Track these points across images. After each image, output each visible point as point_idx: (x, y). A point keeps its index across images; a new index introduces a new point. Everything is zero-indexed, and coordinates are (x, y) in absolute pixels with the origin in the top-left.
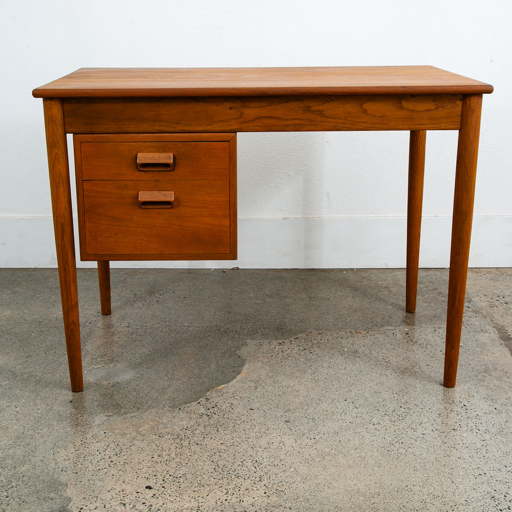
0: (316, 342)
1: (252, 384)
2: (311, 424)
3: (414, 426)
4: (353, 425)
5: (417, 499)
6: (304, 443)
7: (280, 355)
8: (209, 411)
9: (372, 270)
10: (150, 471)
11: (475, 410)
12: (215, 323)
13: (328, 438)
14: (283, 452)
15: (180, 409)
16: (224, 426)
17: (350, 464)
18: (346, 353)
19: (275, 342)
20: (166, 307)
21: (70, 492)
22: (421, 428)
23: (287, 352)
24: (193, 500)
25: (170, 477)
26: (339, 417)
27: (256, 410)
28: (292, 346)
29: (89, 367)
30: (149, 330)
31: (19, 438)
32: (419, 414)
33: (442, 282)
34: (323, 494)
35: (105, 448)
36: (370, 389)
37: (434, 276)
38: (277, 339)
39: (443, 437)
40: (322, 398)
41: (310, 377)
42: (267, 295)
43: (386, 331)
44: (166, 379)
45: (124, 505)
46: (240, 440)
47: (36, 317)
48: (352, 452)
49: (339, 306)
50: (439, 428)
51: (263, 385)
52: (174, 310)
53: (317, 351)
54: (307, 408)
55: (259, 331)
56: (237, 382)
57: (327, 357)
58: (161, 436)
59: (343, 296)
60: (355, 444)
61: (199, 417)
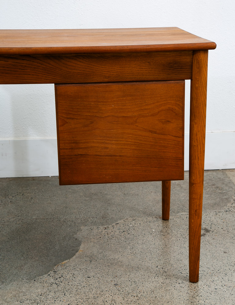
0: (131, 226)
1: (88, 259)
2: (134, 285)
3: (208, 283)
4: (164, 285)
6: (129, 300)
7: (106, 236)
8: (57, 280)
12: (56, 216)
13: (147, 295)
15: (35, 280)
16: (69, 291)
18: (154, 232)
19: (101, 227)
20: (18, 206)
22: (213, 284)
23: (111, 234)
26: (153, 280)
27: (92, 278)
28: (115, 229)
30: (6, 223)
32: (211, 274)
33: (219, 180)
36: (174, 258)
37: (212, 175)
38: (103, 225)
39: (230, 290)
40: (140, 266)
41: (130, 251)
42: (93, 194)
43: (182, 216)
44: (22, 258)
46: (82, 301)
49: (145, 199)
50: (226, 284)
51: (96, 259)
52: (24, 208)
53: (133, 232)
54: (129, 274)
55: (89, 220)
56: (76, 257)
57: (141, 236)
58: (22, 301)
59: (148, 192)
60: (167, 299)
61: (50, 285)
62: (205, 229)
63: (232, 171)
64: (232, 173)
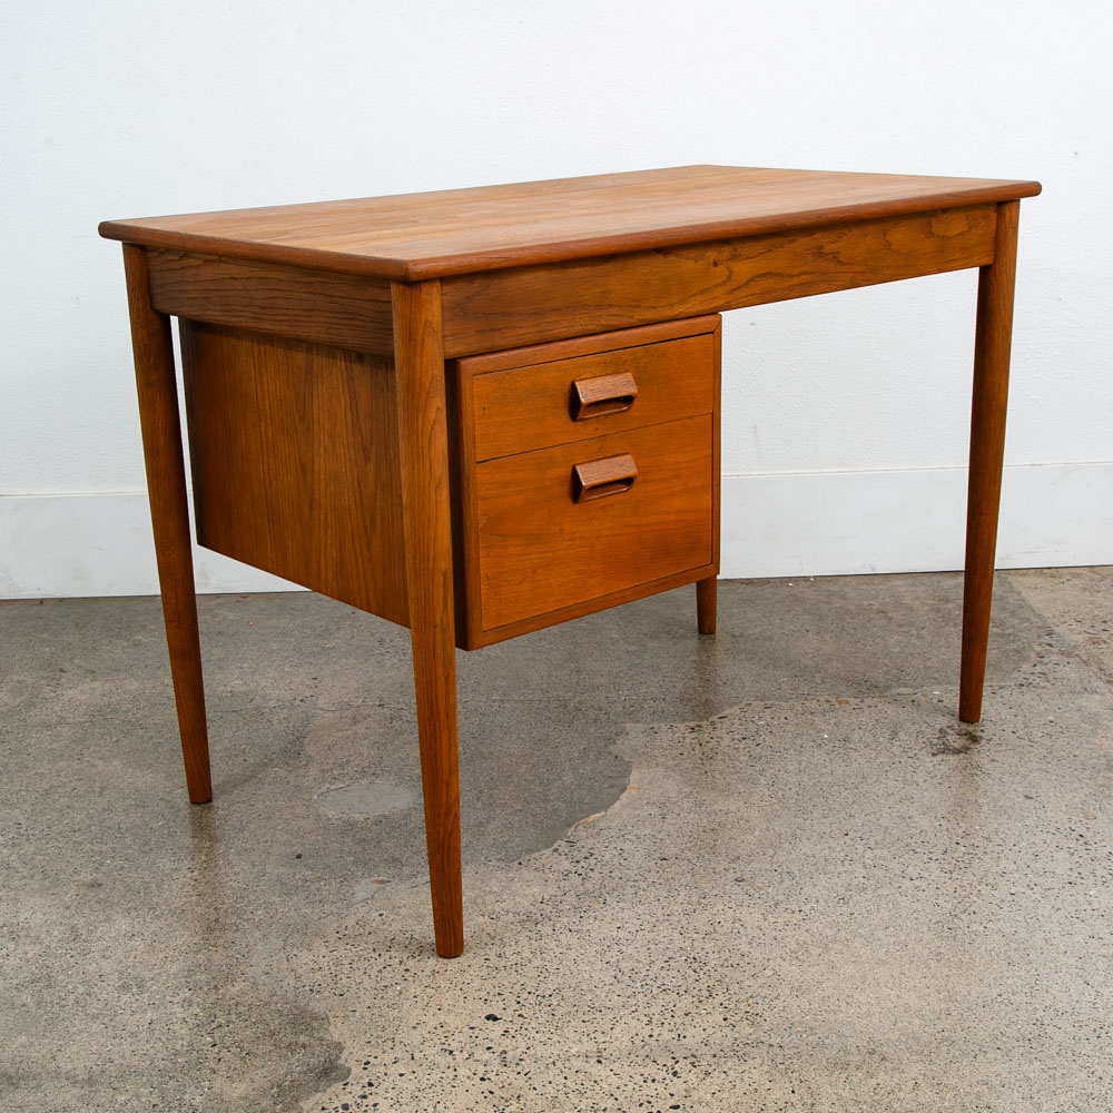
0: (763, 723)
1: (654, 811)
2: (788, 883)
3: (990, 879)
4: (871, 882)
5: (1025, 1019)
6: (780, 920)
7: (697, 751)
8: (580, 865)
9: (845, 579)
10: (488, 985)
11: (1104, 843)
12: (555, 693)
13: (827, 909)
14: (744, 939)
15: (520, 864)
16: (616, 893)
17: (881, 958)
18: (827, 742)
19: (682, 727)
21: (336, 1031)
22: (1004, 882)
23: (711, 745)
24: (585, 1039)
25: (531, 996)
26: (841, 869)
27: (673, 860)
28: (718, 732)
29: (320, 788)
31: (210, 930)
32: (995, 855)
34: (840, 1016)
35: (388, 943)
36: (889, 811)
38: (684, 720)
39: (1052, 898)
40: (799, 832)
41: (767, 793)
42: (646, 635)
43: (898, 698)
45: (451, 1052)
46: (654, 920)
48: (879, 934)
49: (793, 652)
50: (1040, 880)
51: (677, 810)
53: (769, 741)
54: (772, 852)
55: (646, 706)
56: (623, 806)
57: (792, 751)
58: (494, 917)
59: (799, 631)
60: (882, 919)
61: (561, 877)
62: (966, 734)
63: (1025, 575)
64: (1024, 580)
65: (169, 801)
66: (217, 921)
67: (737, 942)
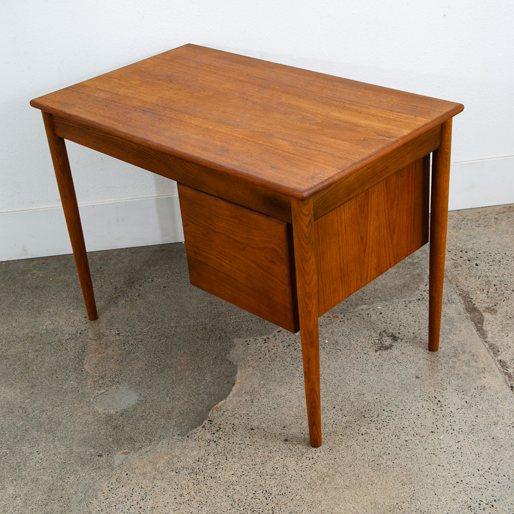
1: (248, 397)
3: (397, 432)
4: (345, 438)
6: (304, 464)
7: (267, 356)
8: (215, 436)
11: (449, 406)
12: (200, 320)
14: (288, 477)
15: (188, 436)
16: (231, 453)
17: (348, 485)
18: (327, 345)
19: (260, 339)
20: (149, 302)
22: (403, 434)
23: (274, 351)
26: (331, 430)
27: (256, 430)
28: (277, 342)
29: (94, 393)
30: (139, 336)
31: (51, 490)
32: (400, 416)
35: (131, 492)
36: (354, 390)
38: (262, 335)
39: (424, 442)
43: (361, 312)
46: (248, 468)
47: (26, 331)
48: (347, 470)
50: (418, 432)
51: (258, 396)
52: (158, 306)
55: (243, 326)
56: (234, 395)
58: (177, 471)
60: (348, 460)
61: (207, 444)
62: (391, 336)
65: (24, 408)
66: (53, 484)
67: (284, 480)
